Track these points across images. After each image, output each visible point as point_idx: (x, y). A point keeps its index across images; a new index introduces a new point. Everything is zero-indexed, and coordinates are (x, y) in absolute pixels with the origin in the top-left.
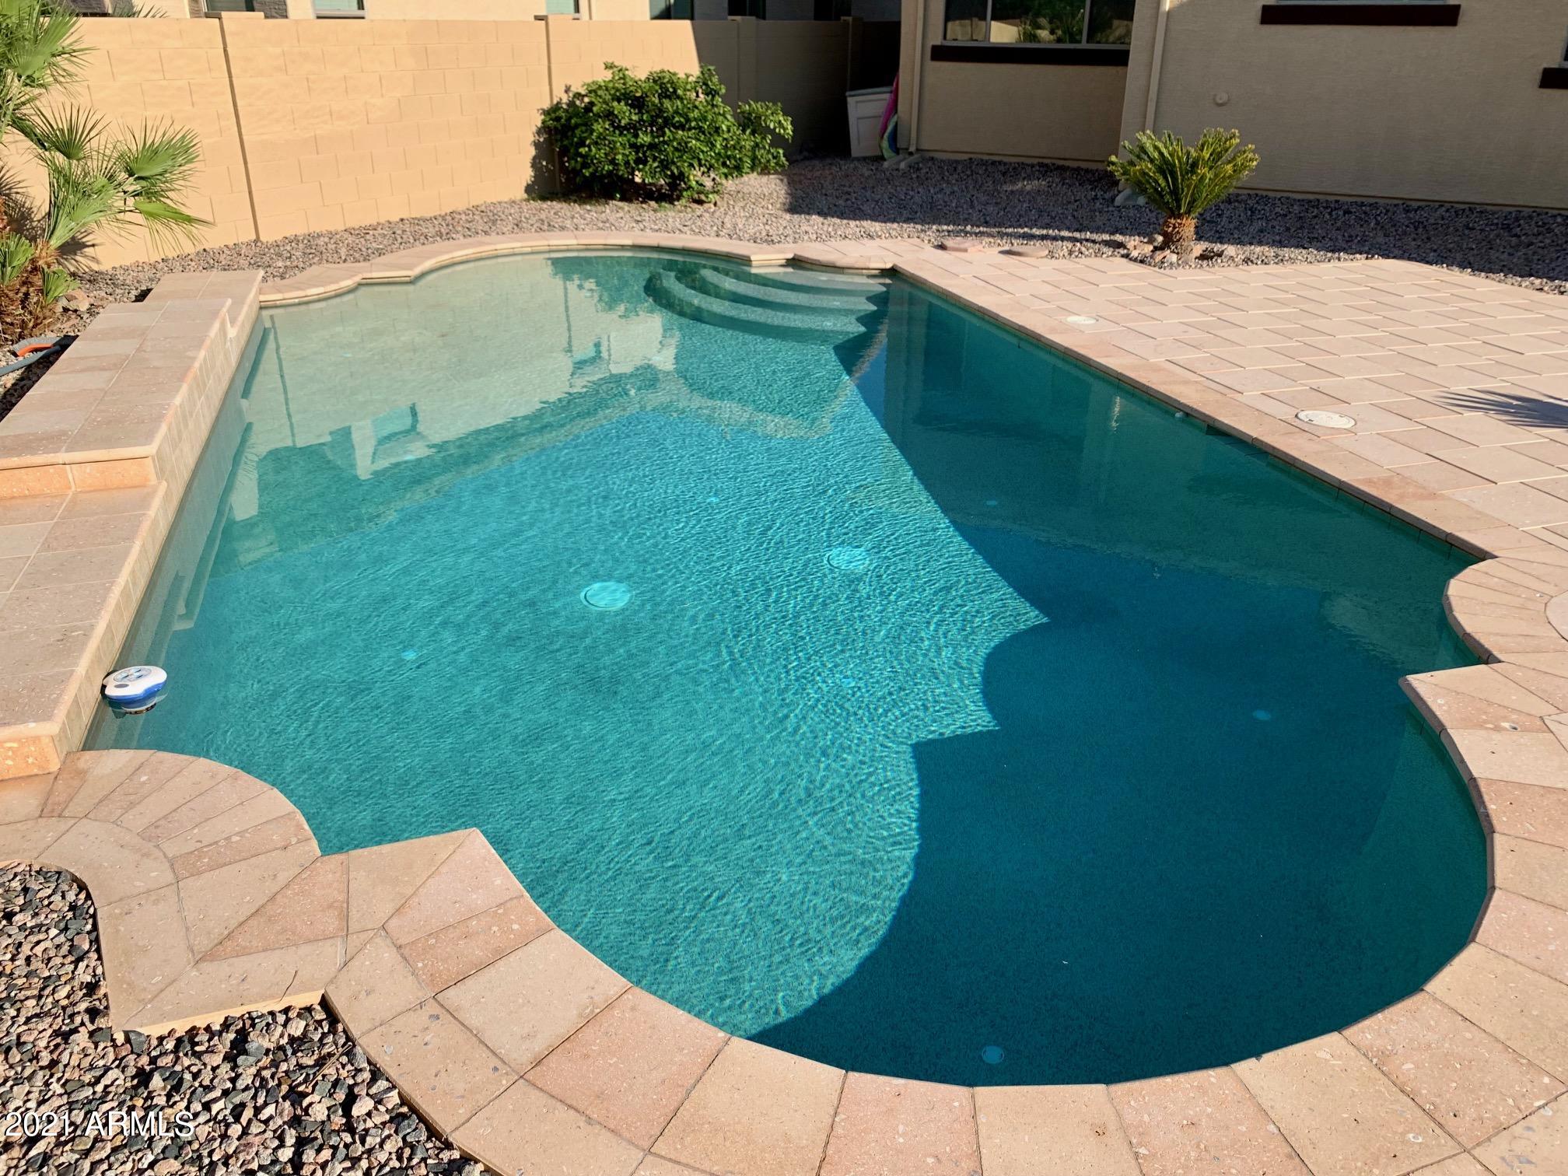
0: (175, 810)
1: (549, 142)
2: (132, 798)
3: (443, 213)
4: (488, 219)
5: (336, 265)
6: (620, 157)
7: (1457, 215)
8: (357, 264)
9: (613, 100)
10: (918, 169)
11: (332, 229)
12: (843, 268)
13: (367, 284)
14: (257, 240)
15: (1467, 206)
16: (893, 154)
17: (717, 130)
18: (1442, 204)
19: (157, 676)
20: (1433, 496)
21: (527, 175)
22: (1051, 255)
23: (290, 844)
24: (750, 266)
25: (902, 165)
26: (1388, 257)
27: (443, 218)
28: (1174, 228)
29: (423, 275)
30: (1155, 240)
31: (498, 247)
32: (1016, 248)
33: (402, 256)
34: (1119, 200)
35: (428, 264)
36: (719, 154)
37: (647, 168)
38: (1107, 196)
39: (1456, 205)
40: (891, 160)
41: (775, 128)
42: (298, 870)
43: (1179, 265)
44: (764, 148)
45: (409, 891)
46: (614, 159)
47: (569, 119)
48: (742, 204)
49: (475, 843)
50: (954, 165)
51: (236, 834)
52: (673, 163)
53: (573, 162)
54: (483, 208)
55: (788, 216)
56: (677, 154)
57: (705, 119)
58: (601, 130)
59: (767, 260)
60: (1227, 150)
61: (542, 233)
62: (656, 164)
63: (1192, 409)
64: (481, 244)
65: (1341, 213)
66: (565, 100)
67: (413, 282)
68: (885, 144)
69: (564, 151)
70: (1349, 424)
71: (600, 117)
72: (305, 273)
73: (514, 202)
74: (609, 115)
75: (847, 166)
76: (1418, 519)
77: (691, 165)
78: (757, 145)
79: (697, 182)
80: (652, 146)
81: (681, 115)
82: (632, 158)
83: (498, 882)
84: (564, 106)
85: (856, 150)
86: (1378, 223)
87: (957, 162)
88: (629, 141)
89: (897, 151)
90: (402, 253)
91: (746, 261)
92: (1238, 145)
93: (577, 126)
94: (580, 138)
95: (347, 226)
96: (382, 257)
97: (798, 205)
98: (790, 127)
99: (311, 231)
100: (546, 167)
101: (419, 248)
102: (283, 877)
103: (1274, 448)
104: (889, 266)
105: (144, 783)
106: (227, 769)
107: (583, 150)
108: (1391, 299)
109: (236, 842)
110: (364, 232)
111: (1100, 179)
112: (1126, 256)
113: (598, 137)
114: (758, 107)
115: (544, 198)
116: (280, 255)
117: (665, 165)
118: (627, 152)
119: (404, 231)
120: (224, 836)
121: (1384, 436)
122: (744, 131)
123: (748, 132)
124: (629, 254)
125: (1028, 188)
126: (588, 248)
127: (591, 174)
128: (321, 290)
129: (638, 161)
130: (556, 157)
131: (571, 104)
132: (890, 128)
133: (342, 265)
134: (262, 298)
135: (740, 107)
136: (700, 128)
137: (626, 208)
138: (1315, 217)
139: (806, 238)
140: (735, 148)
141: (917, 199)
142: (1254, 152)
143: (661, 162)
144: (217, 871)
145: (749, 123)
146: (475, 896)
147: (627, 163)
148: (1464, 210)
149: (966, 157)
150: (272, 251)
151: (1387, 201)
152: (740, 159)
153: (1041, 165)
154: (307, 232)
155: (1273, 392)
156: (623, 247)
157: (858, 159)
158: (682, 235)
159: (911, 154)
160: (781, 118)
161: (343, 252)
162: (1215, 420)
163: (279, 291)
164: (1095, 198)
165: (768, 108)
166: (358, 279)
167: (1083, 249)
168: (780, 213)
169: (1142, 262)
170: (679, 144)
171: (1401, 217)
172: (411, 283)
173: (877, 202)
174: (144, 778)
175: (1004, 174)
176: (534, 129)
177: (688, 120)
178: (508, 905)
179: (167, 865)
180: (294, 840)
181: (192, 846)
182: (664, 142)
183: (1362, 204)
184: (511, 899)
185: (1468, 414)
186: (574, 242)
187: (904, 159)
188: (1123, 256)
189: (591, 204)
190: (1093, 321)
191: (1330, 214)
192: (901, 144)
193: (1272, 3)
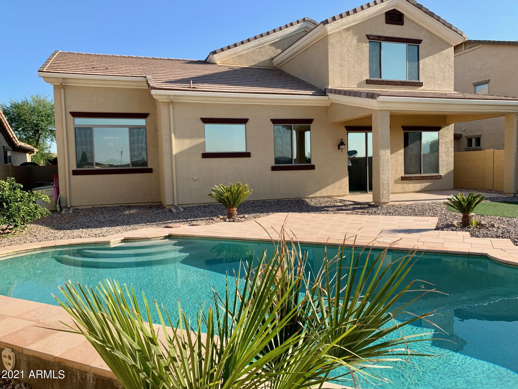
22: (206, 224)
32: (194, 224)
41: (44, 200)
44: (40, 208)
59: (115, 241)
91: (108, 243)
98: (49, 199)
104: (168, 234)
114: (36, 192)
159: (69, 208)
160: (46, 196)
193: (204, 152)
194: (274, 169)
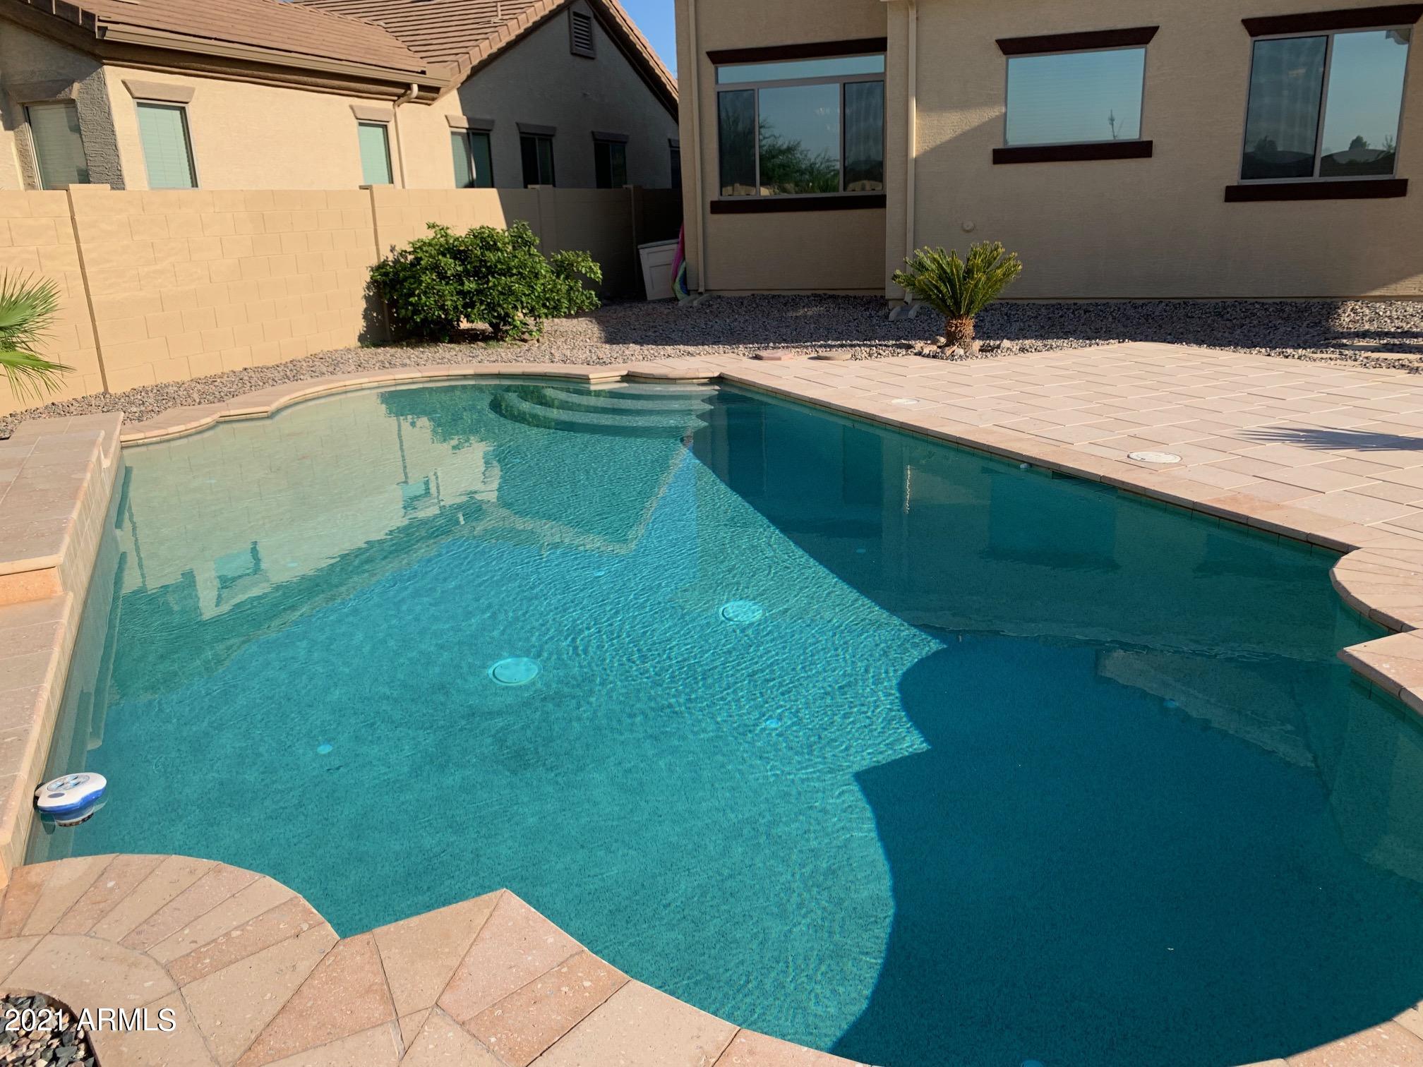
0: (156, 913)
1: (379, 295)
2: (101, 906)
3: (284, 362)
4: (331, 363)
5: (191, 407)
6: (449, 303)
7: (1176, 308)
8: (213, 405)
9: (438, 254)
10: (710, 306)
11: (179, 380)
12: (675, 379)
13: (225, 422)
14: (106, 392)
15: (1181, 301)
16: (684, 295)
17: (536, 276)
18: (1161, 300)
19: (96, 783)
20: (1278, 507)
21: (360, 325)
22: (854, 357)
23: (302, 931)
24: (589, 383)
25: (695, 303)
26: (1136, 341)
27: (285, 365)
28: (957, 327)
29: (279, 411)
30: (938, 341)
31: (347, 383)
32: (821, 354)
33: (254, 395)
34: (892, 316)
35: (284, 400)
36: (539, 296)
37: (475, 311)
38: (881, 313)
39: (1172, 301)
40: (683, 300)
41: (586, 273)
42: (318, 957)
43: (968, 357)
44: (578, 291)
45: (455, 962)
46: (444, 305)
47: (396, 274)
48: (563, 339)
49: (510, 904)
50: (741, 301)
51: (236, 928)
52: (499, 305)
53: (403, 311)
54: (321, 356)
55: (608, 346)
56: (502, 297)
57: (525, 266)
58: (429, 281)
59: (604, 377)
60: (995, 259)
61: (385, 370)
62: (483, 307)
63: (1036, 459)
64: (332, 381)
65: (1082, 312)
66: (391, 258)
67: (271, 416)
68: (677, 286)
69: (393, 303)
70: (1178, 460)
71: (427, 269)
72: (161, 415)
73: (349, 349)
74: (435, 267)
75: (643, 308)
76: (1277, 525)
77: (515, 307)
78: (571, 288)
79: (521, 322)
80: (479, 292)
81: (502, 264)
82: (460, 303)
83: (551, 940)
84: (391, 264)
85: (651, 293)
86: (1114, 318)
87: (743, 298)
88: (455, 288)
89: (688, 292)
90: (254, 393)
91: (586, 379)
92: (1004, 253)
93: (405, 279)
94: (409, 289)
95: (193, 377)
96: (236, 398)
97: (612, 339)
98: (599, 271)
99: (159, 382)
100: (377, 317)
101: (268, 389)
102: (304, 967)
103: (1123, 482)
104: (716, 374)
105: (112, 889)
106: (206, 863)
107: (413, 300)
108: (1155, 369)
109: (237, 937)
110: (212, 380)
111: (869, 303)
112: (919, 354)
113: (427, 287)
114: (570, 255)
115: (377, 345)
116: (132, 403)
117: (492, 307)
118: (455, 298)
119: (250, 377)
120: (223, 932)
121: (1212, 465)
122: (558, 277)
123: (562, 277)
124: (472, 382)
125: (810, 313)
126: (432, 379)
127: (422, 320)
128: (182, 427)
129: (465, 306)
130: (385, 308)
131: (396, 261)
132: (681, 272)
133: (197, 406)
134: (123, 438)
135: (553, 257)
136: (520, 273)
137: (457, 349)
138: (1061, 316)
139: (633, 358)
140: (552, 291)
141: (716, 327)
142: (1016, 259)
143: (488, 304)
144: (224, 971)
145: (562, 269)
146: (530, 958)
147: (456, 308)
148: (1180, 304)
149: (749, 293)
150: (123, 400)
151: (1115, 301)
152: (558, 300)
153: (815, 296)
154: (154, 384)
155: (1099, 441)
156: (465, 377)
157: (654, 302)
158: (519, 364)
159: (701, 294)
160: (591, 264)
161: (196, 396)
162: (1060, 466)
163: (140, 431)
164: (871, 316)
165: (578, 256)
166: (216, 417)
167: (881, 352)
168: (599, 345)
169: (934, 357)
170: (503, 288)
171: (1131, 312)
172: (268, 417)
173: (683, 331)
174: (111, 884)
175: (785, 304)
176: (365, 285)
177: (509, 269)
178: (571, 962)
179: (163, 972)
180: (305, 927)
181: (186, 948)
182: (490, 288)
183: (1097, 305)
184: (572, 956)
185: (1269, 444)
186: (419, 375)
187: (695, 299)
188: (916, 354)
189: (423, 347)
190: (915, 402)
191: (1073, 313)
192: (690, 287)
193: (1000, 146)
194: (1233, 194)
